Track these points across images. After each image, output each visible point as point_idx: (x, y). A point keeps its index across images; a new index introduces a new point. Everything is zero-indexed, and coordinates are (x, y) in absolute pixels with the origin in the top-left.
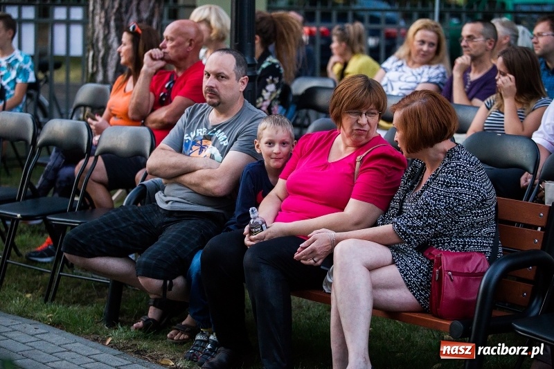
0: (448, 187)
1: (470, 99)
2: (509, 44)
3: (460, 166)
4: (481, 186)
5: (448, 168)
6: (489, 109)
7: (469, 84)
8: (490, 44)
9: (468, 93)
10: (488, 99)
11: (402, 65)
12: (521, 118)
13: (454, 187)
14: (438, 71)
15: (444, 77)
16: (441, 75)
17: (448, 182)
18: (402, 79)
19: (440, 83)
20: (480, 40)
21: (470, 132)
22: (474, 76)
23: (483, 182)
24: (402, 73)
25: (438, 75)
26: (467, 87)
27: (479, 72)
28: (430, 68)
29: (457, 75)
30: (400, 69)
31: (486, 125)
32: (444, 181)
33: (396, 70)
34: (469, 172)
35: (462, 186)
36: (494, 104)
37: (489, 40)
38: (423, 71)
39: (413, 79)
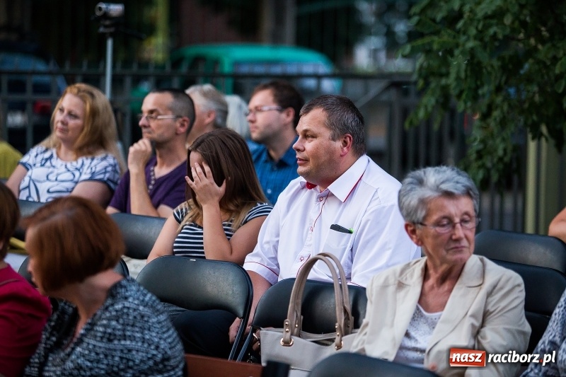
0: (110, 340)
1: (156, 206)
2: (215, 125)
3: (128, 308)
4: (160, 339)
5: (110, 312)
6: (179, 222)
7: (153, 182)
8: (182, 125)
9: (152, 196)
10: (179, 208)
11: (51, 157)
12: (227, 235)
13: (119, 340)
14: (104, 163)
15: (115, 171)
16: (109, 169)
17: (110, 334)
18: (52, 177)
19: (108, 179)
20: (168, 118)
21: (152, 257)
22: (160, 171)
23: (164, 333)
24: (51, 169)
25: (106, 168)
26: (151, 187)
27: (169, 165)
28: (93, 159)
29: (134, 169)
30: (48, 164)
31: (175, 245)
32: (105, 333)
33: (42, 165)
34: (143, 317)
35: (132, 338)
36: (186, 213)
37: (181, 120)
38: (83, 164)
39: (68, 176)
